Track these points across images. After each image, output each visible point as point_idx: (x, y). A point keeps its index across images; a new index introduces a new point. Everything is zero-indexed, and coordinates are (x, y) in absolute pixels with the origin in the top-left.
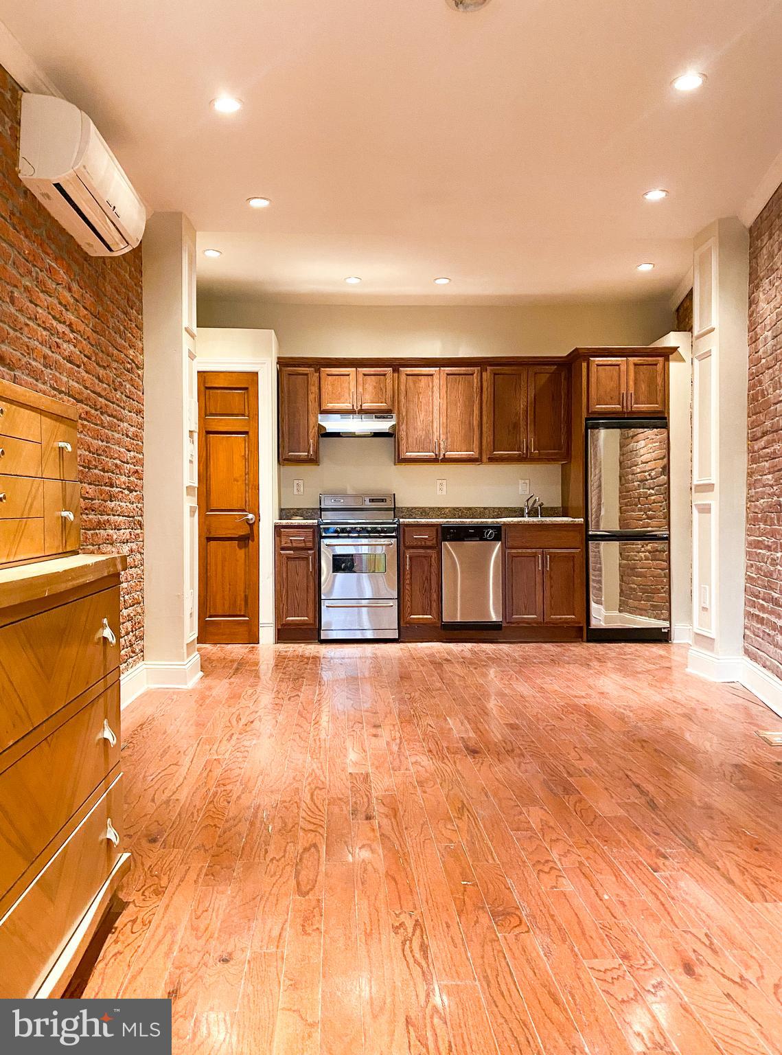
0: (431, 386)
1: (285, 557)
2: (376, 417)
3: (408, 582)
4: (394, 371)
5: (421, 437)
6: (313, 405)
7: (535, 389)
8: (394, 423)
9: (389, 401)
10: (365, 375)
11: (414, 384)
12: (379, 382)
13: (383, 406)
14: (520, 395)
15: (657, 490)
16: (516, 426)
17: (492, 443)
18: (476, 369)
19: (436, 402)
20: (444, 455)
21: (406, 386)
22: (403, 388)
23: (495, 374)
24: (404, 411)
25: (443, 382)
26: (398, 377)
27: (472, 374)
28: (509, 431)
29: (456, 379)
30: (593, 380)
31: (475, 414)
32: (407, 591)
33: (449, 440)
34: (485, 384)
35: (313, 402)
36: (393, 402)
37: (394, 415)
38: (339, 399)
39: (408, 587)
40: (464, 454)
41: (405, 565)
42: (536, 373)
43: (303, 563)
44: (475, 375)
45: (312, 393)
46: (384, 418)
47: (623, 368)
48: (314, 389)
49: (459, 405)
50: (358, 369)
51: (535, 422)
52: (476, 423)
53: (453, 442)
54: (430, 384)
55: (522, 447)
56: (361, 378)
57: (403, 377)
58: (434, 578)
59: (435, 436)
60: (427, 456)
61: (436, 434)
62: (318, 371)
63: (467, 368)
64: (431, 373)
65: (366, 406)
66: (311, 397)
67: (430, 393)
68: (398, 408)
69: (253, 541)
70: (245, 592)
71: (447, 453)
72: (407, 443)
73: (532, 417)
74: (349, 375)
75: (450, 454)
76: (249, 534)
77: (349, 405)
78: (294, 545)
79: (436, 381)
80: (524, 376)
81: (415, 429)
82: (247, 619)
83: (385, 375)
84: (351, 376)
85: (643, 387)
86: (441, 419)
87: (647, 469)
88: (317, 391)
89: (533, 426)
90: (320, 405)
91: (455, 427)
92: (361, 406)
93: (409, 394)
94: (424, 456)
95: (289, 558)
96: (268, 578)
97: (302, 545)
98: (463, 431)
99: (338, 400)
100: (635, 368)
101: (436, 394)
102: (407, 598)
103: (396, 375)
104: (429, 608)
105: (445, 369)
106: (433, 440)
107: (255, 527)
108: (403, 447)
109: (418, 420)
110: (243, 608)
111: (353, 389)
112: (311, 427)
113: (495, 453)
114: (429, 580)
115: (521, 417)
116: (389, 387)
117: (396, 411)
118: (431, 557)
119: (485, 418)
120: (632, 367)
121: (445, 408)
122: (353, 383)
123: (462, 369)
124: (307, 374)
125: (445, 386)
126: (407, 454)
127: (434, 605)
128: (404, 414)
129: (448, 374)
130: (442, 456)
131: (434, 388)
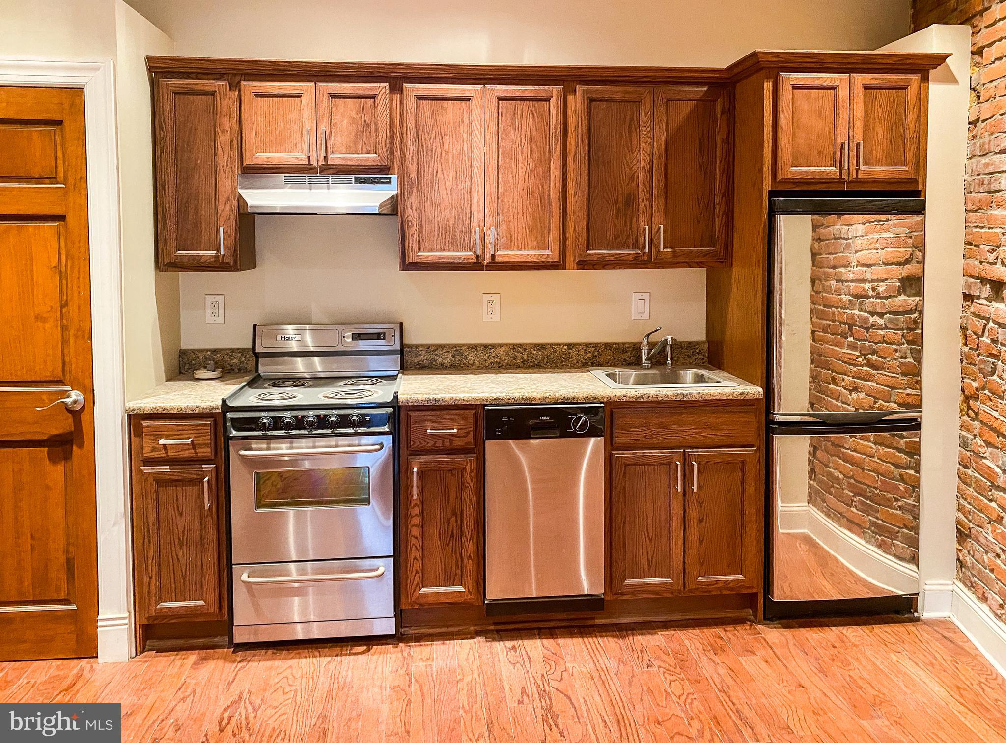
0: (466, 121)
1: (151, 480)
2: (357, 181)
3: (416, 521)
4: (392, 90)
5: (448, 221)
6: (226, 157)
7: (667, 131)
8: (395, 192)
9: (383, 151)
10: (333, 96)
11: (433, 114)
12: (362, 111)
13: (370, 158)
14: (638, 141)
15: (890, 321)
16: (630, 201)
17: (585, 234)
18: (555, 90)
19: (477, 153)
20: (493, 256)
21: (417, 121)
22: (410, 123)
23: (591, 100)
24: (413, 168)
25: (491, 113)
26: (401, 103)
27: (548, 100)
28: (618, 210)
29: (516, 108)
30: (785, 117)
31: (552, 178)
32: (413, 540)
33: (503, 227)
34: (572, 121)
35: (228, 148)
36: (391, 151)
37: (394, 178)
38: (281, 144)
39: (415, 532)
40: (531, 254)
41: (409, 486)
42: (668, 100)
43: (192, 491)
44: (553, 100)
45: (223, 131)
46: (373, 182)
47: (843, 93)
48: (228, 123)
49: (521, 159)
50: (320, 84)
51: (666, 193)
52: (554, 194)
53: (510, 232)
54: (466, 116)
55: (641, 240)
56: (324, 101)
57: (411, 103)
58: (470, 512)
59: (476, 221)
60: (459, 258)
61: (477, 216)
62: (235, 86)
63: (537, 88)
64: (467, 94)
65: (337, 158)
66: (223, 139)
67: (465, 135)
68: (402, 164)
69: (81, 446)
70: (67, 552)
71: (499, 253)
72: (420, 231)
73: (662, 183)
74: (299, 96)
75: (504, 255)
76: (71, 433)
77: (302, 156)
78: (172, 453)
79: (477, 111)
80: (646, 106)
81: (436, 205)
82: (73, 607)
83: (373, 97)
84: (303, 99)
85: (880, 132)
86: (487, 186)
87: (868, 276)
88: (236, 127)
89: (662, 200)
90: (241, 156)
91: (514, 202)
92: (326, 158)
93: (424, 136)
94: (455, 258)
95: (161, 482)
96: (115, 524)
97: (189, 453)
98: (530, 211)
99: (279, 143)
100: (865, 95)
101: (478, 138)
102: (415, 553)
103: (397, 97)
104: (458, 571)
105: (493, 87)
106: (471, 227)
107: (84, 417)
108: (413, 241)
109: (442, 187)
110: (64, 586)
111: (308, 125)
112: (222, 200)
113: (590, 252)
114: (458, 514)
115: (641, 183)
116: (383, 120)
117: (397, 170)
118: (464, 469)
119: (571, 185)
120: (859, 92)
121: (495, 166)
122: (308, 114)
123: (529, 90)
124: (212, 93)
125: (495, 122)
126: (420, 254)
127: (470, 565)
128: (413, 176)
129: (500, 99)
130: (488, 259)
131: (473, 124)
